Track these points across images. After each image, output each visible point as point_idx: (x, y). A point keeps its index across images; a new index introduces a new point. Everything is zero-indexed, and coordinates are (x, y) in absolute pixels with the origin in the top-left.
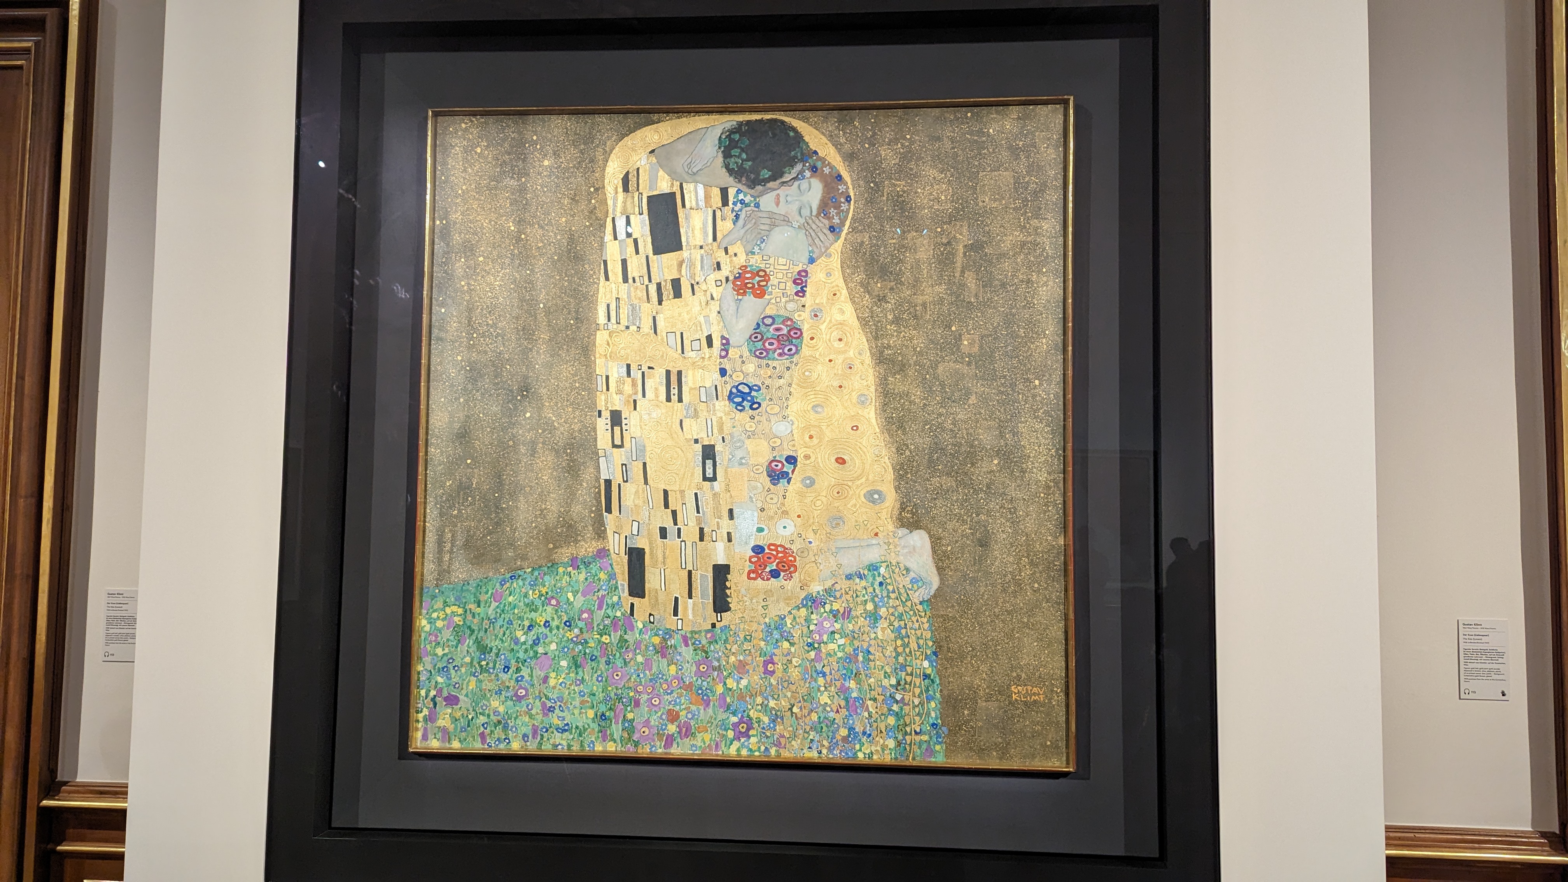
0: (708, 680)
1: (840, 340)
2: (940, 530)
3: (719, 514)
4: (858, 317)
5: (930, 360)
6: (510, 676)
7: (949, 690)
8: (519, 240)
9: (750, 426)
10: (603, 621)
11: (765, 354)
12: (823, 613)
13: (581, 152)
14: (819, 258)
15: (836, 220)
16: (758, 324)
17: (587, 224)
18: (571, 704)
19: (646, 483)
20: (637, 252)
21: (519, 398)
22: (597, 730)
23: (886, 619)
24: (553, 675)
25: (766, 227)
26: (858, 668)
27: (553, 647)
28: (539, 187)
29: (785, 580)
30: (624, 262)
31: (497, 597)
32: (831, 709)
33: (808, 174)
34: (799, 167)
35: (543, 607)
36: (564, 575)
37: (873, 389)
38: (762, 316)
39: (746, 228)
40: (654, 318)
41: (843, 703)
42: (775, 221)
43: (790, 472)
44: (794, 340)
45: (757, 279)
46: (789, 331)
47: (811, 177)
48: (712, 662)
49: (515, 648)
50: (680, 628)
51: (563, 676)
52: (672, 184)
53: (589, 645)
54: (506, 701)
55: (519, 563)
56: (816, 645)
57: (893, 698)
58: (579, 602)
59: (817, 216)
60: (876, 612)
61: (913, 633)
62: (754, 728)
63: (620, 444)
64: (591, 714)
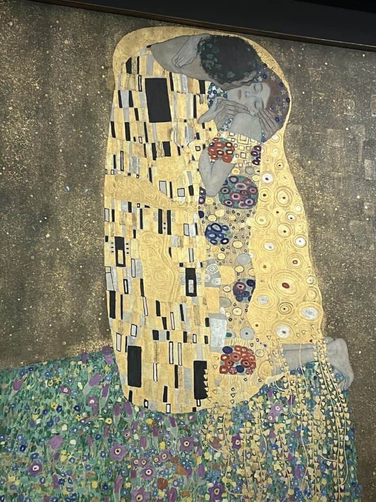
0: (190, 454)
1: (284, 198)
2: (354, 339)
3: (198, 322)
4: (295, 183)
5: (344, 218)
6: (26, 454)
7: (363, 457)
8: (43, 97)
9: (221, 256)
10: (106, 405)
11: (231, 203)
12: (275, 400)
13: (94, 38)
14: (269, 138)
15: (280, 114)
16: (226, 181)
17: (99, 92)
18: (79, 477)
19: (143, 295)
20: (137, 119)
21: (41, 221)
22: (100, 498)
23: (319, 404)
24: (64, 452)
25: (232, 113)
26: (300, 443)
27: (65, 428)
28: (60, 60)
29: (248, 374)
30: (127, 125)
31: (16, 386)
32: (282, 474)
33: (260, 79)
34: (254, 74)
35: (57, 394)
36: (75, 368)
37: (307, 234)
38: (229, 176)
39: (218, 111)
40: (150, 170)
41: (290, 469)
42: (238, 109)
43: (250, 292)
44: (252, 196)
45: (226, 148)
46: (249, 188)
47: (262, 81)
48: (193, 439)
49: (31, 429)
50: (168, 411)
51: (72, 453)
52: (164, 72)
53: (95, 426)
54: (22, 476)
55: (36, 357)
56: (271, 425)
57: (326, 464)
58: (87, 390)
59: (267, 109)
60: (312, 399)
61: (338, 415)
62: (225, 492)
63: (122, 263)
64: (95, 484)
